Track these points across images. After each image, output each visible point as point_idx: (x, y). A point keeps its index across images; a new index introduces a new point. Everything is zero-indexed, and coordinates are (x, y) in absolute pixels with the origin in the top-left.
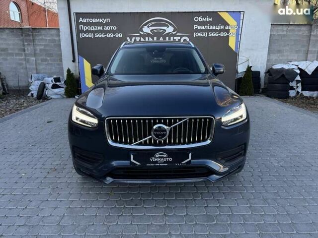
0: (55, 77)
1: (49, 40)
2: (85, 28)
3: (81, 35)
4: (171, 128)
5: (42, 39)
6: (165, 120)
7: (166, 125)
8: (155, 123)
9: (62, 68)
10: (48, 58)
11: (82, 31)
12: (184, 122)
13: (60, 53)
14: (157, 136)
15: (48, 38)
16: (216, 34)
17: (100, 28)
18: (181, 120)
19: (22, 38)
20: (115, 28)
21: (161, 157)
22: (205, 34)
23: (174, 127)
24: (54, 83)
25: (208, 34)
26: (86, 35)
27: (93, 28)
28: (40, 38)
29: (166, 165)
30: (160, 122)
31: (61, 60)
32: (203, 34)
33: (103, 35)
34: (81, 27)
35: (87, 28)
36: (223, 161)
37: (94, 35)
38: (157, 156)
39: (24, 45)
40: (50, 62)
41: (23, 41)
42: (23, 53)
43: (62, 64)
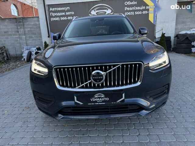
0: (37, 47)
1: (33, 24)
2: (54, 14)
3: (52, 19)
4: (107, 73)
5: (28, 24)
6: (101, 67)
7: (103, 71)
8: (93, 70)
9: (42, 42)
10: (33, 36)
11: (52, 17)
12: (117, 68)
13: (40, 32)
14: (95, 80)
15: (32, 23)
16: (140, 13)
17: (64, 14)
18: (114, 66)
19: (16, 24)
20: (73, 13)
21: (100, 98)
22: (132, 13)
23: (109, 72)
24: (37, 51)
25: (134, 13)
26: (55, 19)
27: (59, 14)
28: (28, 23)
29: (104, 103)
30: (97, 69)
31: (41, 37)
32: (131, 13)
33: (65, 18)
34: (52, 14)
35: (55, 14)
36: (151, 99)
37: (60, 19)
38: (96, 97)
39: (18, 28)
40: (34, 38)
41: (17, 26)
42: (18, 33)
43: (42, 39)
